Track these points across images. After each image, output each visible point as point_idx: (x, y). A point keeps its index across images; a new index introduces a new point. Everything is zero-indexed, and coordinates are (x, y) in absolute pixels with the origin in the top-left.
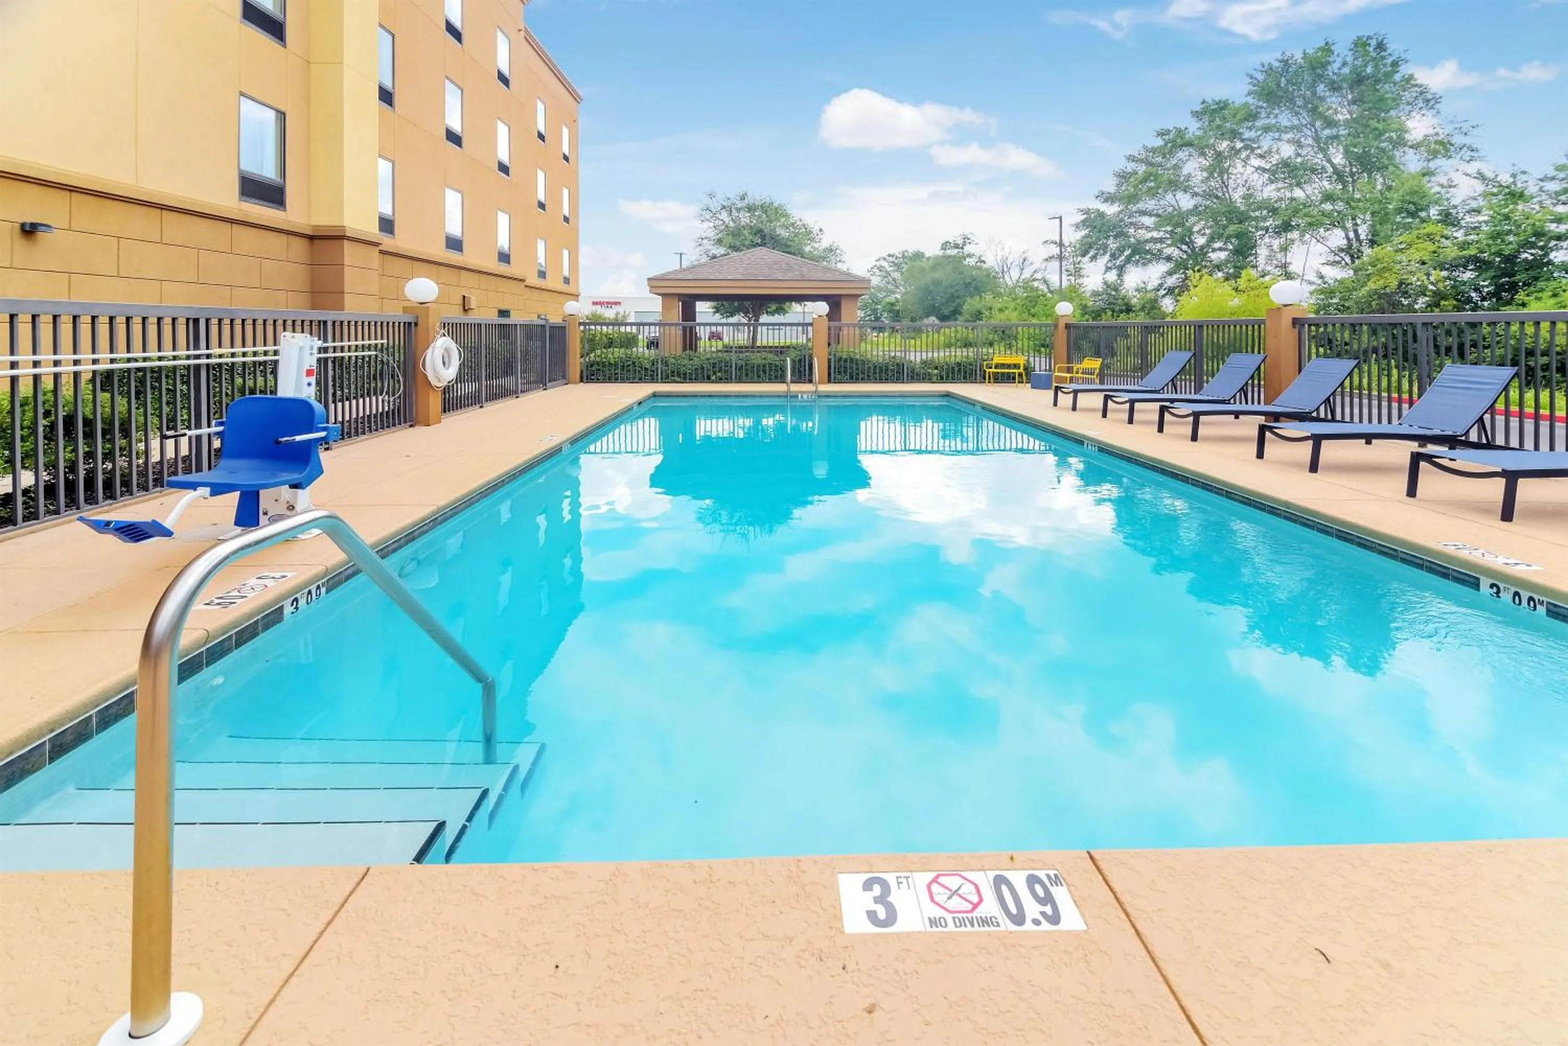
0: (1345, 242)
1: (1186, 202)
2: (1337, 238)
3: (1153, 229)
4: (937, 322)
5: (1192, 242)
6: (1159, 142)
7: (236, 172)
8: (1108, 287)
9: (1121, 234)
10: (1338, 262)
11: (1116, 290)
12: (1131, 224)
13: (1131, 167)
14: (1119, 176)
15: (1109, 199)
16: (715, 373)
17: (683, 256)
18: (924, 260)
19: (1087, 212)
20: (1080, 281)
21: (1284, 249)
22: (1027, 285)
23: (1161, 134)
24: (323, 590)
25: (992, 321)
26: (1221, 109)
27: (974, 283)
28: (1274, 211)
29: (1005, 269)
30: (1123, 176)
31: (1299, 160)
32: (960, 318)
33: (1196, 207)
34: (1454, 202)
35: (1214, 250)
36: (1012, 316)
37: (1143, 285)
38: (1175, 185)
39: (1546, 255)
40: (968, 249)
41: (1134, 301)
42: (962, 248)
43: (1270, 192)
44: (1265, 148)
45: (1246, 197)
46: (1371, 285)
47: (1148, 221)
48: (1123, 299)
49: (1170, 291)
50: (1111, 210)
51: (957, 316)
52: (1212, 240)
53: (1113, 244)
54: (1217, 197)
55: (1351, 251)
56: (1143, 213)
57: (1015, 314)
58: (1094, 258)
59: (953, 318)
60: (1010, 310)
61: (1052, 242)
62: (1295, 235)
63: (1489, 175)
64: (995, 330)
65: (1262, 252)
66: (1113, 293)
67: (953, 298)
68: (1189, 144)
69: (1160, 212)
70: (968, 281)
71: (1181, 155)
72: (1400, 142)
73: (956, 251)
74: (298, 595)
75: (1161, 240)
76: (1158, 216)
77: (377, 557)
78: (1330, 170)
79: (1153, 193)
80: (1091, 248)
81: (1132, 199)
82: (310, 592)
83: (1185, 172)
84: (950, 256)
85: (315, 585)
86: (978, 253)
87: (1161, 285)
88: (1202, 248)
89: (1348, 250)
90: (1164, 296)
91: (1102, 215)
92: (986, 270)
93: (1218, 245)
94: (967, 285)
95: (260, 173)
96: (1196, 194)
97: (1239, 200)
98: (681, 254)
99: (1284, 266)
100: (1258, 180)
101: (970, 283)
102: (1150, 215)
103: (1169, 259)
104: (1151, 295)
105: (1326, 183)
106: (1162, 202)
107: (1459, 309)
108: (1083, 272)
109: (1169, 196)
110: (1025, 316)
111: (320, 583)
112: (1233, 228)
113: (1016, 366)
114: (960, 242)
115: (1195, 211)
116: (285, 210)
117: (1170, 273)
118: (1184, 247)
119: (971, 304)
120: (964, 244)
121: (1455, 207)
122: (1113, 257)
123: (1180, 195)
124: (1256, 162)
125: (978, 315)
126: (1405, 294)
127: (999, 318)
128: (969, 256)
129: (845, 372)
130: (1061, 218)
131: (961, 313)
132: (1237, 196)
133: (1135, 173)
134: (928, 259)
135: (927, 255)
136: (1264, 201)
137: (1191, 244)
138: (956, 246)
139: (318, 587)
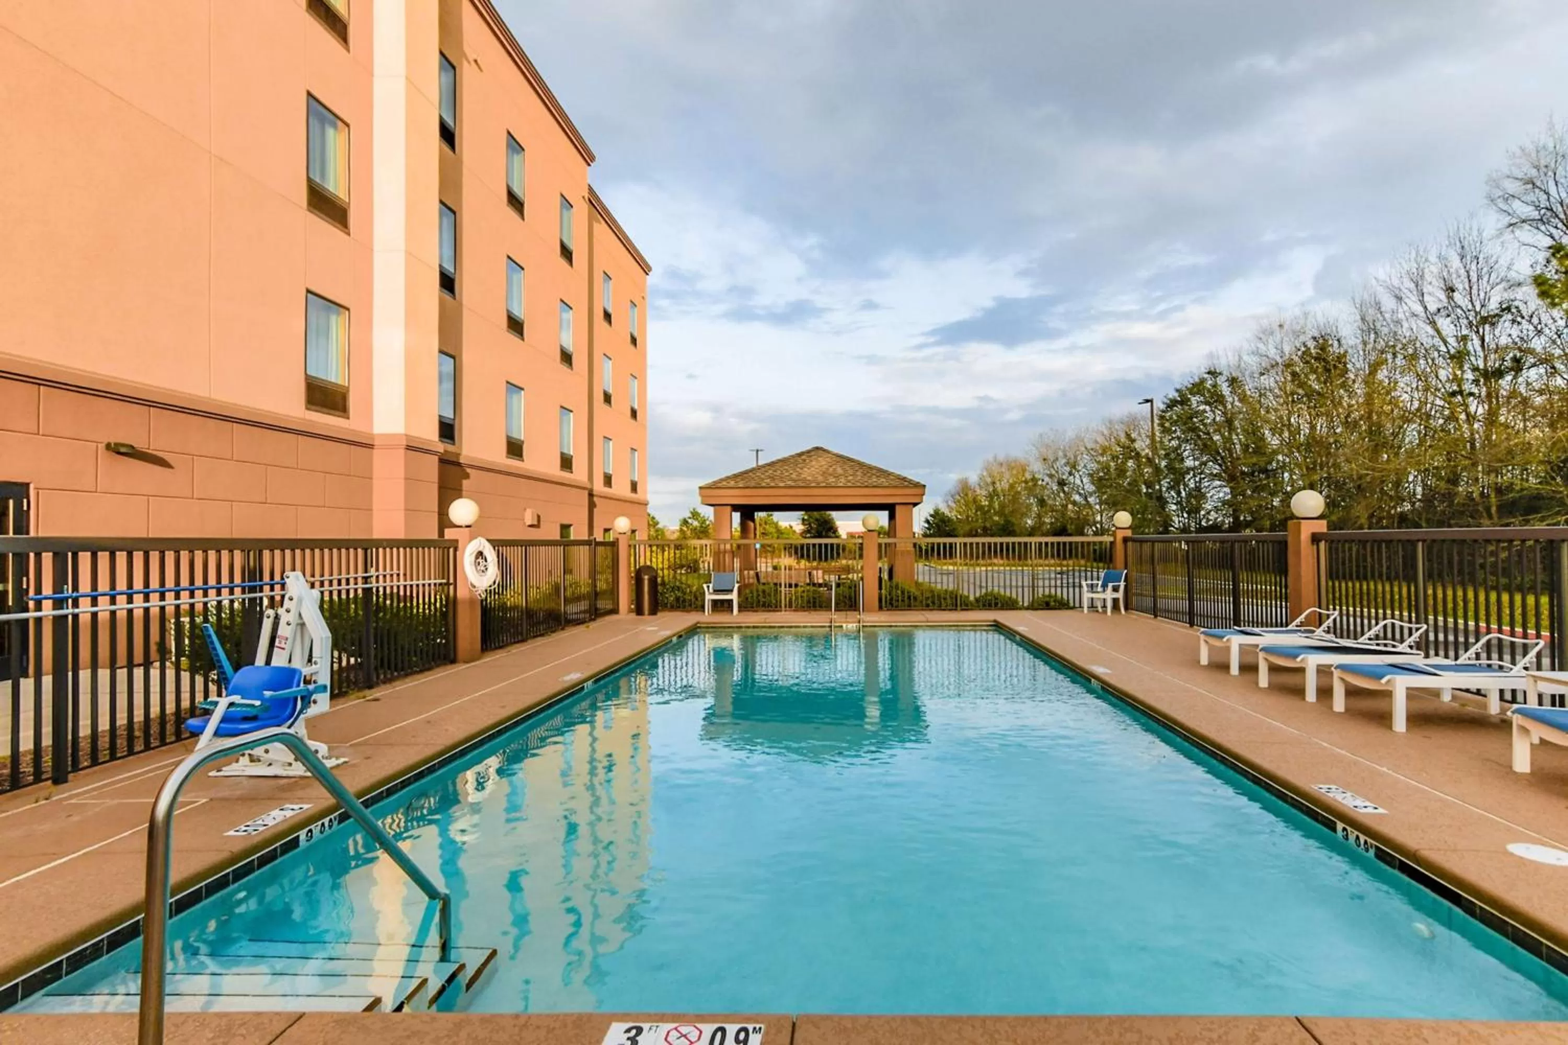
7: (303, 377)
17: (760, 453)
24: (335, 823)
74: (312, 827)
77: (362, 807)
82: (323, 825)
85: (328, 819)
95: (324, 378)
98: (757, 451)
111: (332, 817)
116: (348, 418)
139: (331, 820)
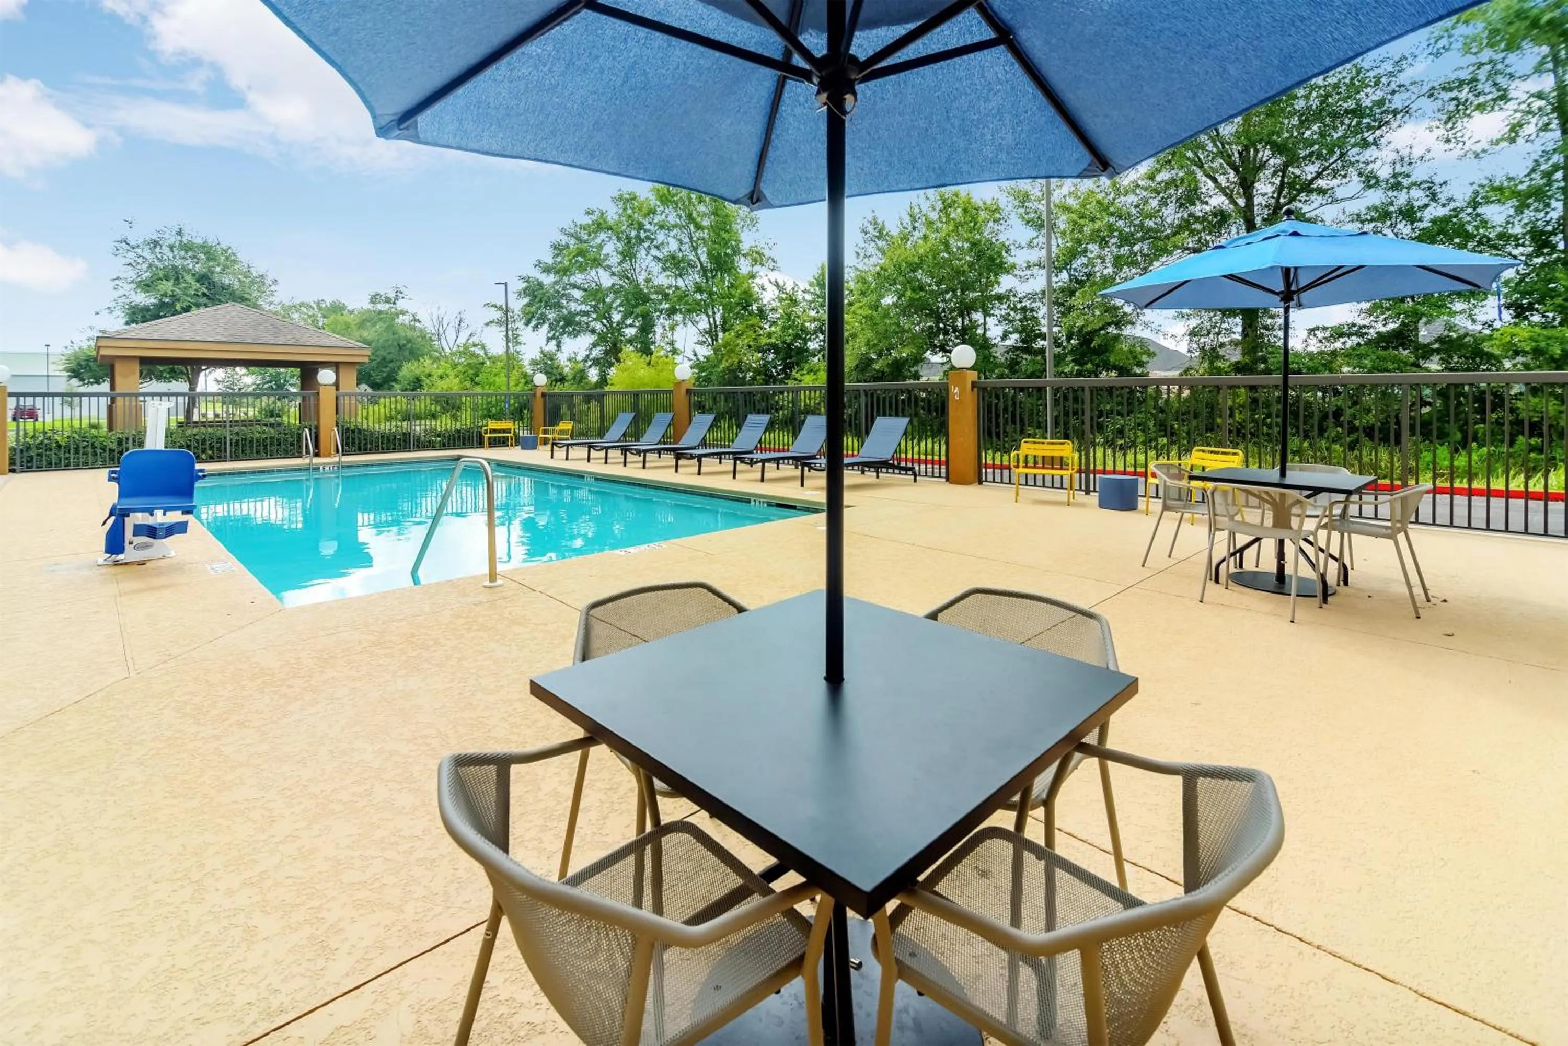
0: (708, 326)
1: (606, 280)
2: (704, 323)
3: (582, 303)
4: (369, 390)
5: (610, 317)
6: (587, 220)
8: (545, 356)
9: (558, 306)
10: (704, 342)
11: (551, 359)
12: (564, 295)
13: (564, 240)
14: (555, 248)
15: (547, 270)
16: (204, 451)
18: (345, 313)
19: (527, 280)
20: (518, 348)
21: (672, 328)
22: (465, 351)
23: (589, 213)
25: (433, 390)
26: (632, 199)
27: (410, 345)
28: (666, 296)
29: (441, 331)
30: (558, 249)
31: (680, 255)
32: (397, 386)
33: (614, 285)
34: (765, 302)
35: (627, 326)
36: (452, 385)
37: (573, 356)
38: (597, 262)
39: (806, 344)
40: (401, 305)
41: (566, 370)
42: (394, 303)
43: (663, 279)
44: (660, 241)
45: (648, 281)
46: (724, 364)
47: (577, 294)
48: (557, 368)
49: (596, 362)
50: (548, 280)
51: (393, 384)
52: (625, 317)
53: (552, 315)
54: (628, 278)
55: (711, 333)
56: (575, 286)
57: (457, 381)
58: (536, 327)
59: (386, 386)
60: (451, 377)
61: (494, 306)
62: (678, 317)
63: (781, 284)
64: (437, 399)
65: (658, 330)
66: (549, 362)
67: (384, 362)
68: (609, 228)
69: (586, 286)
70: (403, 342)
71: (603, 236)
72: (736, 251)
73: (387, 306)
75: (586, 314)
76: (585, 290)
78: (699, 267)
79: (582, 269)
80: (533, 317)
81: (565, 271)
83: (604, 252)
84: (380, 312)
86: (412, 310)
87: (588, 356)
88: (618, 323)
89: (709, 332)
90: (590, 366)
91: (540, 284)
92: (421, 330)
93: (629, 321)
94: (401, 347)
96: (613, 274)
97: (643, 283)
99: (672, 343)
100: (656, 268)
101: (404, 345)
102: (579, 288)
103: (593, 331)
104: (581, 365)
105: (697, 277)
106: (588, 277)
107: (767, 383)
108: (520, 339)
109: (593, 273)
110: (468, 384)
112: (639, 310)
113: (508, 431)
114: (392, 295)
115: (612, 289)
117: (594, 345)
118: (605, 321)
119: (408, 370)
120: (396, 298)
121: (765, 305)
122: (552, 328)
123: (601, 271)
124: (654, 252)
125: (417, 384)
126: (741, 371)
127: (441, 387)
128: (403, 313)
129: (353, 443)
130: (506, 284)
131: (396, 380)
132: (641, 279)
133: (567, 246)
134: (351, 312)
135: (350, 308)
136: (660, 286)
137: (609, 319)
138: (388, 301)
